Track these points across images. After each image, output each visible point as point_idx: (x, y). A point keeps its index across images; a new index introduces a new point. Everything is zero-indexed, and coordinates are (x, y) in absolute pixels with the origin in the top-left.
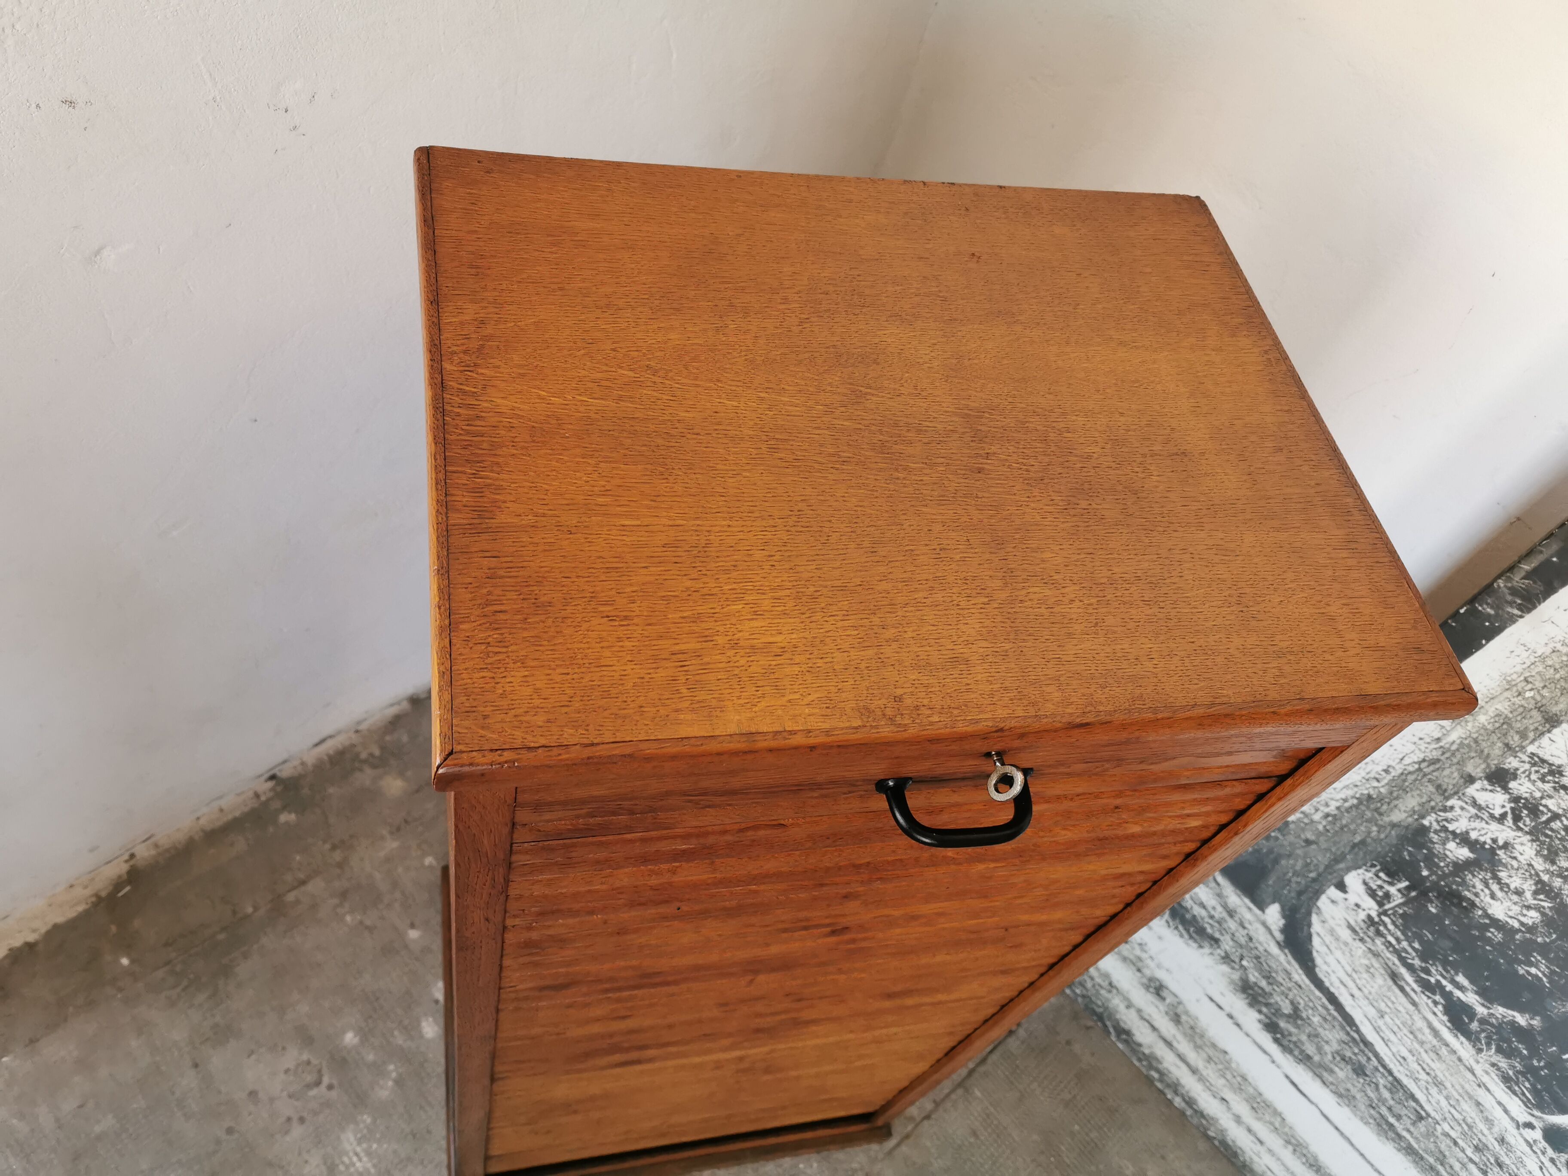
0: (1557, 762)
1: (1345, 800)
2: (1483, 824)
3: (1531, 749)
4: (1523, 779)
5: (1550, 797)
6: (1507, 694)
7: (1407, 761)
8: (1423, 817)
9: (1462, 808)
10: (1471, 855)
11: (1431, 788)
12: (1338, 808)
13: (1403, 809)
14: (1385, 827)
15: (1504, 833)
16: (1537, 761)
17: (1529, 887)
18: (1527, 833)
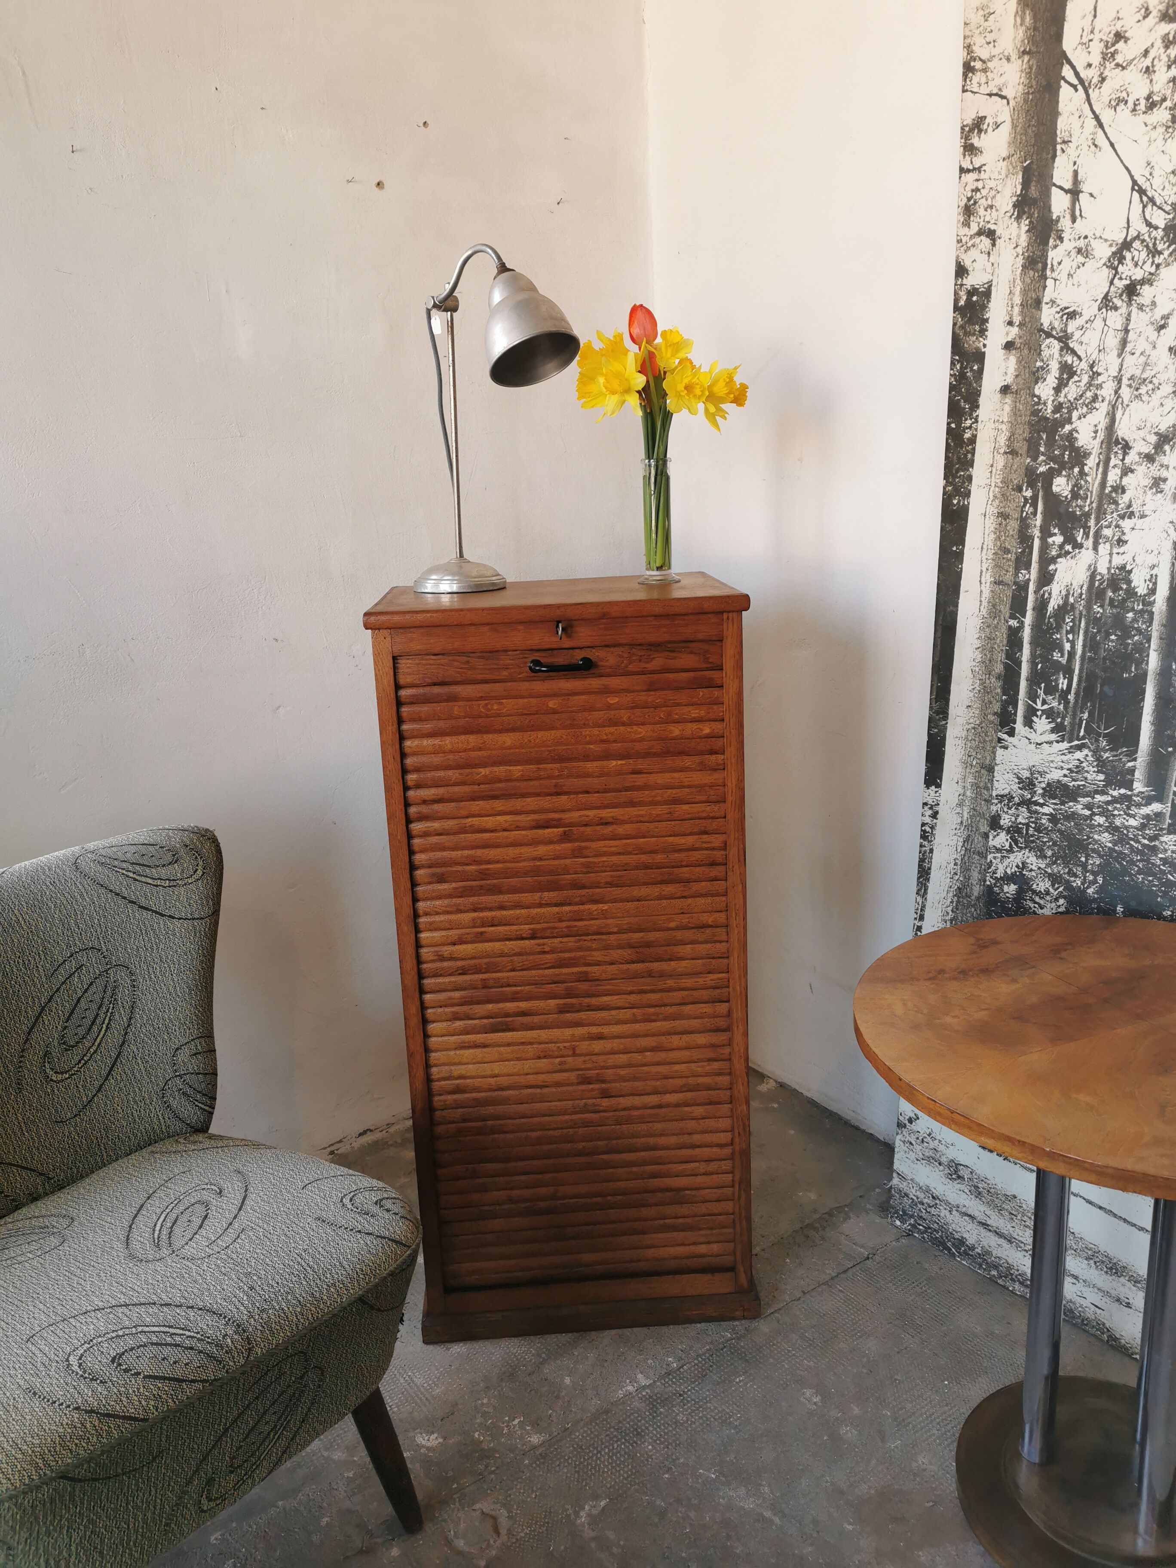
0: (1006, 792)
1: (952, 902)
2: (1009, 861)
3: (994, 794)
4: (1004, 816)
5: (1018, 816)
6: (968, 770)
7: (959, 849)
8: (985, 881)
9: (995, 858)
10: (1016, 887)
11: (977, 857)
12: (952, 911)
13: (975, 883)
14: (975, 904)
15: (1017, 858)
16: (1000, 798)
17: (1048, 884)
18: (1025, 848)
